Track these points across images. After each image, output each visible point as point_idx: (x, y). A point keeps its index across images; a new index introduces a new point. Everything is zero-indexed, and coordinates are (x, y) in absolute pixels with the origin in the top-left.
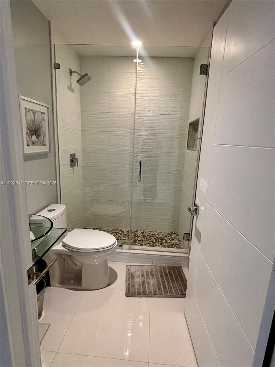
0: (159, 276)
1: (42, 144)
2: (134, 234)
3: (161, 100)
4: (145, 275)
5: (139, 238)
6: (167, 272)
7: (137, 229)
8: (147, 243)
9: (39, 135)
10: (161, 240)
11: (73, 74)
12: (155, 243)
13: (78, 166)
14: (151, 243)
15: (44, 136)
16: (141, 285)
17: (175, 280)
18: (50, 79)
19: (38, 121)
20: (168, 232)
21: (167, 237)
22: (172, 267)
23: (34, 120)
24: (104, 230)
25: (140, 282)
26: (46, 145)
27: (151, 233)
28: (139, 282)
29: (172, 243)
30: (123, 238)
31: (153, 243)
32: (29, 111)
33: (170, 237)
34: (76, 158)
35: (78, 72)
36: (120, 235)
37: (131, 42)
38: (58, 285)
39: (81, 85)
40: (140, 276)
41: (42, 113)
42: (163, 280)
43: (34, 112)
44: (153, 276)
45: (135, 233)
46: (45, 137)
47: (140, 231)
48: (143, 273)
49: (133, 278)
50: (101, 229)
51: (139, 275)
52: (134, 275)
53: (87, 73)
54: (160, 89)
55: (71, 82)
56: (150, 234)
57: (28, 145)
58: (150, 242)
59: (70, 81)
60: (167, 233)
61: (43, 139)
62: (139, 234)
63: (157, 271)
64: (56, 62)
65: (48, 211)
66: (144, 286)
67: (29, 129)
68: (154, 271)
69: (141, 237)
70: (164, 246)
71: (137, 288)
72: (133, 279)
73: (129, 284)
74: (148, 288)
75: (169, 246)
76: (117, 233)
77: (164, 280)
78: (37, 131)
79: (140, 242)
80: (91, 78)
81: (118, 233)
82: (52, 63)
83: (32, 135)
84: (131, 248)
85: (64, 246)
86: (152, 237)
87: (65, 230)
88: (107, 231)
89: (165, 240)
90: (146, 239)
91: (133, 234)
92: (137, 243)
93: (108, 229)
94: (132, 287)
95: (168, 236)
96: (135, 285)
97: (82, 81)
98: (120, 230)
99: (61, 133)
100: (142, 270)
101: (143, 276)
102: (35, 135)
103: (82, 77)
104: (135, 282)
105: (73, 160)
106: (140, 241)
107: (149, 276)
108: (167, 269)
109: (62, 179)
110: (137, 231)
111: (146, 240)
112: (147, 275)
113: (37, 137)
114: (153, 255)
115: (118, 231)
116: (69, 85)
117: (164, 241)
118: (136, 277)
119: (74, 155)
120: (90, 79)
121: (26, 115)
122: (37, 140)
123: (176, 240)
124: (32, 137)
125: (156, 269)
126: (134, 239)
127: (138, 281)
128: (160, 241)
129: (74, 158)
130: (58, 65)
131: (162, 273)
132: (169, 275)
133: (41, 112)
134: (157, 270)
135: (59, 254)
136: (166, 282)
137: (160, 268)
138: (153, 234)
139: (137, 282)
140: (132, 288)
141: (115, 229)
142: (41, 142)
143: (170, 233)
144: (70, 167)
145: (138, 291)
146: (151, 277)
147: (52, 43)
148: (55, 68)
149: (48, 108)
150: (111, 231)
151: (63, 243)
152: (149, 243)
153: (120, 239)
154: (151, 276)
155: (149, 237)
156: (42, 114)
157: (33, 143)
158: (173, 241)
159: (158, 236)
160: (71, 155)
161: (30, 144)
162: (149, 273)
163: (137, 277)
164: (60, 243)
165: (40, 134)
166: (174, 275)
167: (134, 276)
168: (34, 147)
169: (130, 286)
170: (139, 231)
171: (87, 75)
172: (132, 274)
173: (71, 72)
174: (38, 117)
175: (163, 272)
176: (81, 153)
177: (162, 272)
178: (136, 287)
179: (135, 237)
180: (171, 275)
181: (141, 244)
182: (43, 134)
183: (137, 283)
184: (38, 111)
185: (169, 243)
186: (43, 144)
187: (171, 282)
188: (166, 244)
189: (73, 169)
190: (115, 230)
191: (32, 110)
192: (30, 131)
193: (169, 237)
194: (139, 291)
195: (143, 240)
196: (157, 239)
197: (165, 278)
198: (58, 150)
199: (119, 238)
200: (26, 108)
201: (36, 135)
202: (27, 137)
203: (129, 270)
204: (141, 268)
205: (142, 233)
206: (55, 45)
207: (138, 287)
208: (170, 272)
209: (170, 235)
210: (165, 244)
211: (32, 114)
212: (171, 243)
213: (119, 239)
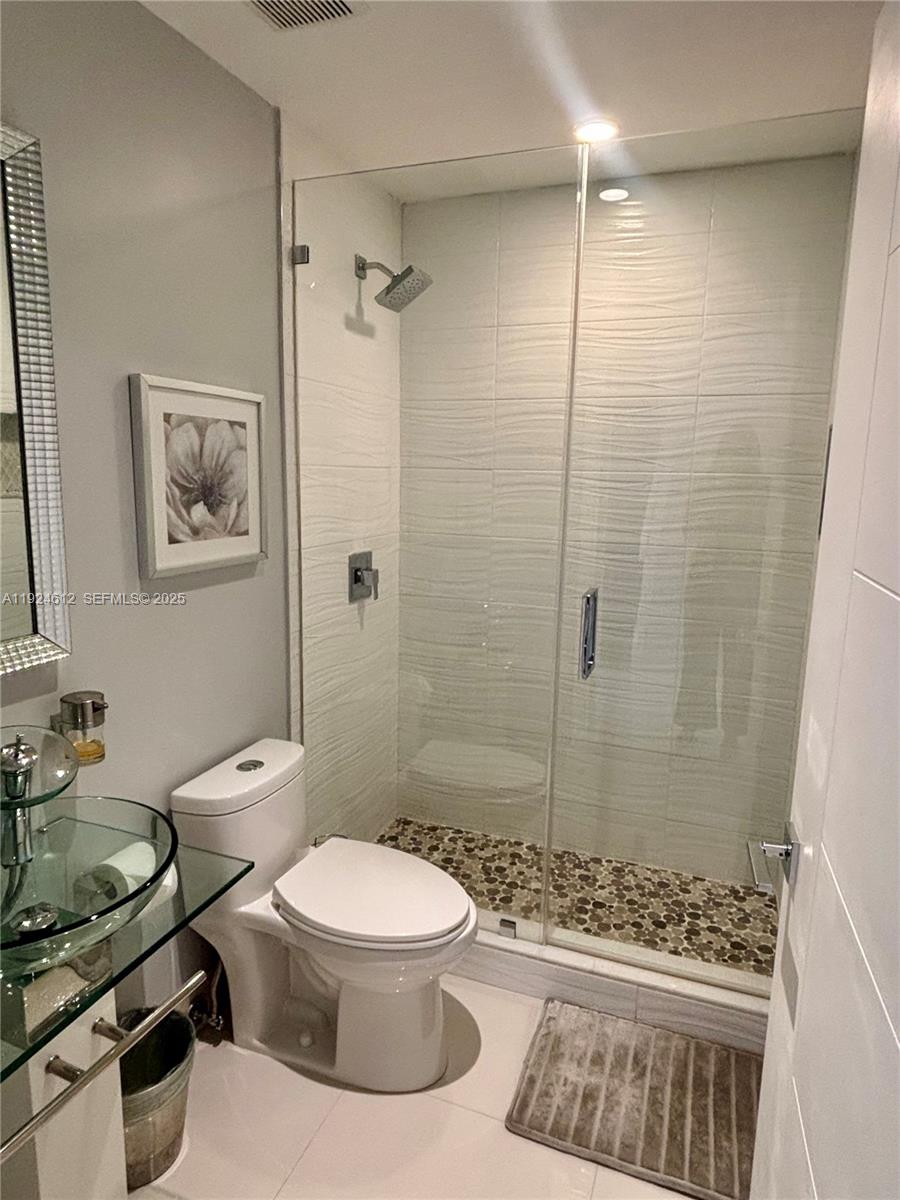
0: (669, 1081)
1: (229, 532)
2: (582, 872)
3: (704, 337)
4: (609, 1059)
5: (601, 895)
6: (711, 1071)
7: (599, 854)
8: (627, 922)
9: (221, 502)
10: (695, 916)
11: (369, 272)
12: (662, 926)
13: (376, 598)
14: (647, 923)
15: (239, 505)
16: (579, 1100)
17: (734, 1123)
18: (273, 303)
19: (219, 454)
20: (729, 883)
21: (721, 905)
22: (737, 1054)
23: (201, 450)
24: (470, 836)
25: (576, 1086)
26: (246, 533)
27: (656, 879)
28: (572, 1083)
29: (738, 940)
30: (534, 885)
31: (654, 923)
32: (179, 425)
33: (734, 910)
34: (374, 567)
35: (383, 263)
36: (526, 871)
37: (575, 130)
38: (256, 1042)
39: (395, 306)
40: (589, 1055)
41: (232, 424)
42: (676, 1105)
43: (201, 427)
44: (642, 1075)
45: (589, 870)
46: (243, 507)
47: (610, 861)
48: (606, 1048)
49: (556, 1057)
50: (462, 832)
51: (585, 1054)
52: (565, 1049)
53: (410, 267)
54: (703, 296)
55: (360, 299)
56: (649, 880)
57: (172, 540)
58: (642, 917)
59: (356, 300)
60: (724, 887)
61: (238, 515)
62: (604, 875)
63: (663, 1054)
64: (299, 243)
65: (241, 767)
66: (590, 1106)
67: (179, 486)
68: (652, 1050)
69: (607, 890)
70: (701, 951)
71: (558, 1107)
72: (555, 1061)
73: (532, 1081)
74: (601, 1120)
75: (723, 948)
76: (514, 856)
77: (684, 1107)
78: (211, 489)
79: (599, 911)
80: (431, 282)
81: (520, 856)
82: (283, 247)
83: (188, 506)
84: (550, 940)
85: (277, 907)
86: (653, 895)
87: (246, 865)
88: (481, 842)
89: (710, 918)
90: (630, 902)
91: (578, 872)
92: (586, 917)
93: (486, 836)
94: (540, 1096)
95: (725, 901)
96: (551, 1091)
97: (396, 296)
98: (529, 844)
99: (311, 487)
100: (605, 1034)
101: (598, 1059)
102: (202, 502)
103: (397, 280)
104: (558, 1077)
105: (360, 577)
106: (600, 905)
107: (623, 1068)
108: (712, 1057)
109: (309, 647)
110: (598, 861)
111: (627, 907)
112: (619, 1063)
113: (212, 509)
114: (640, 985)
115: (523, 851)
116: (353, 313)
117: (703, 923)
118: (567, 1057)
119: (367, 557)
120: (425, 284)
121: (167, 439)
122: (209, 518)
123: (760, 925)
124: (189, 513)
125: (662, 1043)
126: (579, 895)
127: (572, 1078)
128: (687, 919)
129: (364, 567)
130: (305, 250)
131: (685, 1072)
132: (711, 1090)
133: (229, 422)
134: (667, 1049)
135: (263, 934)
136: (689, 1119)
137: (684, 1043)
138: (662, 885)
139: (566, 1079)
140: (537, 1100)
141: (513, 840)
142: (226, 525)
143: (738, 887)
144: (347, 601)
145: (556, 1122)
146: (629, 1075)
147: (286, 179)
148: (294, 263)
149: (259, 404)
150: (495, 847)
151: (276, 893)
152: (635, 924)
153: (523, 888)
154: (633, 1070)
155: (642, 895)
156: (237, 427)
157: (196, 532)
158: (746, 928)
159: (682, 897)
160: (353, 559)
161: (181, 537)
162: (626, 1054)
163: (571, 1059)
164: (269, 891)
165: (225, 497)
166: (737, 1094)
167: (562, 1050)
168: (196, 543)
169: (532, 1088)
170: (604, 863)
171: (410, 273)
172: (558, 1041)
173: (361, 268)
174: (218, 440)
175: (691, 1068)
176: (398, 545)
177: (686, 1065)
178: (557, 1100)
179: (582, 888)
180: (723, 1091)
181: (605, 920)
182: (237, 495)
183: (565, 1085)
184: (218, 421)
185: (727, 935)
186: (235, 530)
187: (716, 1123)
188: (712, 937)
189: (361, 609)
190: (510, 845)
191: (191, 419)
192: (184, 490)
193: (730, 905)
194: (563, 1122)
195: (615, 905)
196: (674, 911)
197: (690, 1095)
198: (297, 547)
199: (519, 883)
200: (167, 417)
201: (205, 504)
202: (172, 513)
203: (550, 1019)
204: (601, 1022)
205: (618, 871)
206: (296, 183)
207: (562, 1107)
208: (722, 1074)
209: (736, 898)
210: (705, 937)
211: (194, 433)
212: (733, 940)
213: (516, 886)
